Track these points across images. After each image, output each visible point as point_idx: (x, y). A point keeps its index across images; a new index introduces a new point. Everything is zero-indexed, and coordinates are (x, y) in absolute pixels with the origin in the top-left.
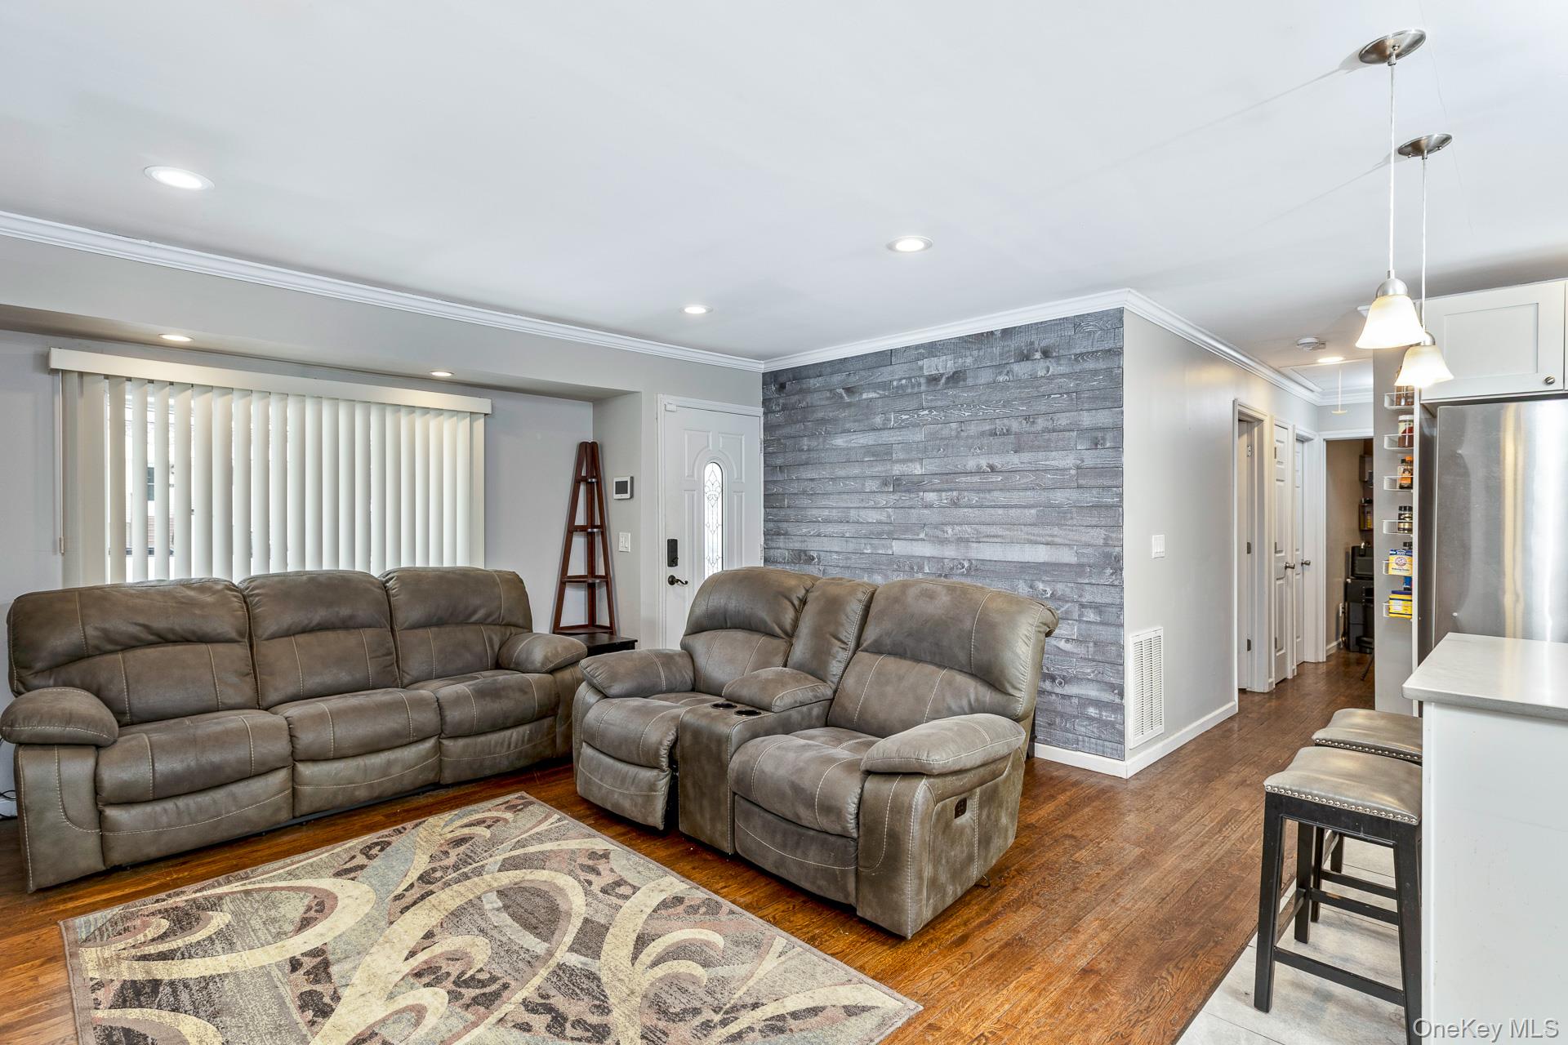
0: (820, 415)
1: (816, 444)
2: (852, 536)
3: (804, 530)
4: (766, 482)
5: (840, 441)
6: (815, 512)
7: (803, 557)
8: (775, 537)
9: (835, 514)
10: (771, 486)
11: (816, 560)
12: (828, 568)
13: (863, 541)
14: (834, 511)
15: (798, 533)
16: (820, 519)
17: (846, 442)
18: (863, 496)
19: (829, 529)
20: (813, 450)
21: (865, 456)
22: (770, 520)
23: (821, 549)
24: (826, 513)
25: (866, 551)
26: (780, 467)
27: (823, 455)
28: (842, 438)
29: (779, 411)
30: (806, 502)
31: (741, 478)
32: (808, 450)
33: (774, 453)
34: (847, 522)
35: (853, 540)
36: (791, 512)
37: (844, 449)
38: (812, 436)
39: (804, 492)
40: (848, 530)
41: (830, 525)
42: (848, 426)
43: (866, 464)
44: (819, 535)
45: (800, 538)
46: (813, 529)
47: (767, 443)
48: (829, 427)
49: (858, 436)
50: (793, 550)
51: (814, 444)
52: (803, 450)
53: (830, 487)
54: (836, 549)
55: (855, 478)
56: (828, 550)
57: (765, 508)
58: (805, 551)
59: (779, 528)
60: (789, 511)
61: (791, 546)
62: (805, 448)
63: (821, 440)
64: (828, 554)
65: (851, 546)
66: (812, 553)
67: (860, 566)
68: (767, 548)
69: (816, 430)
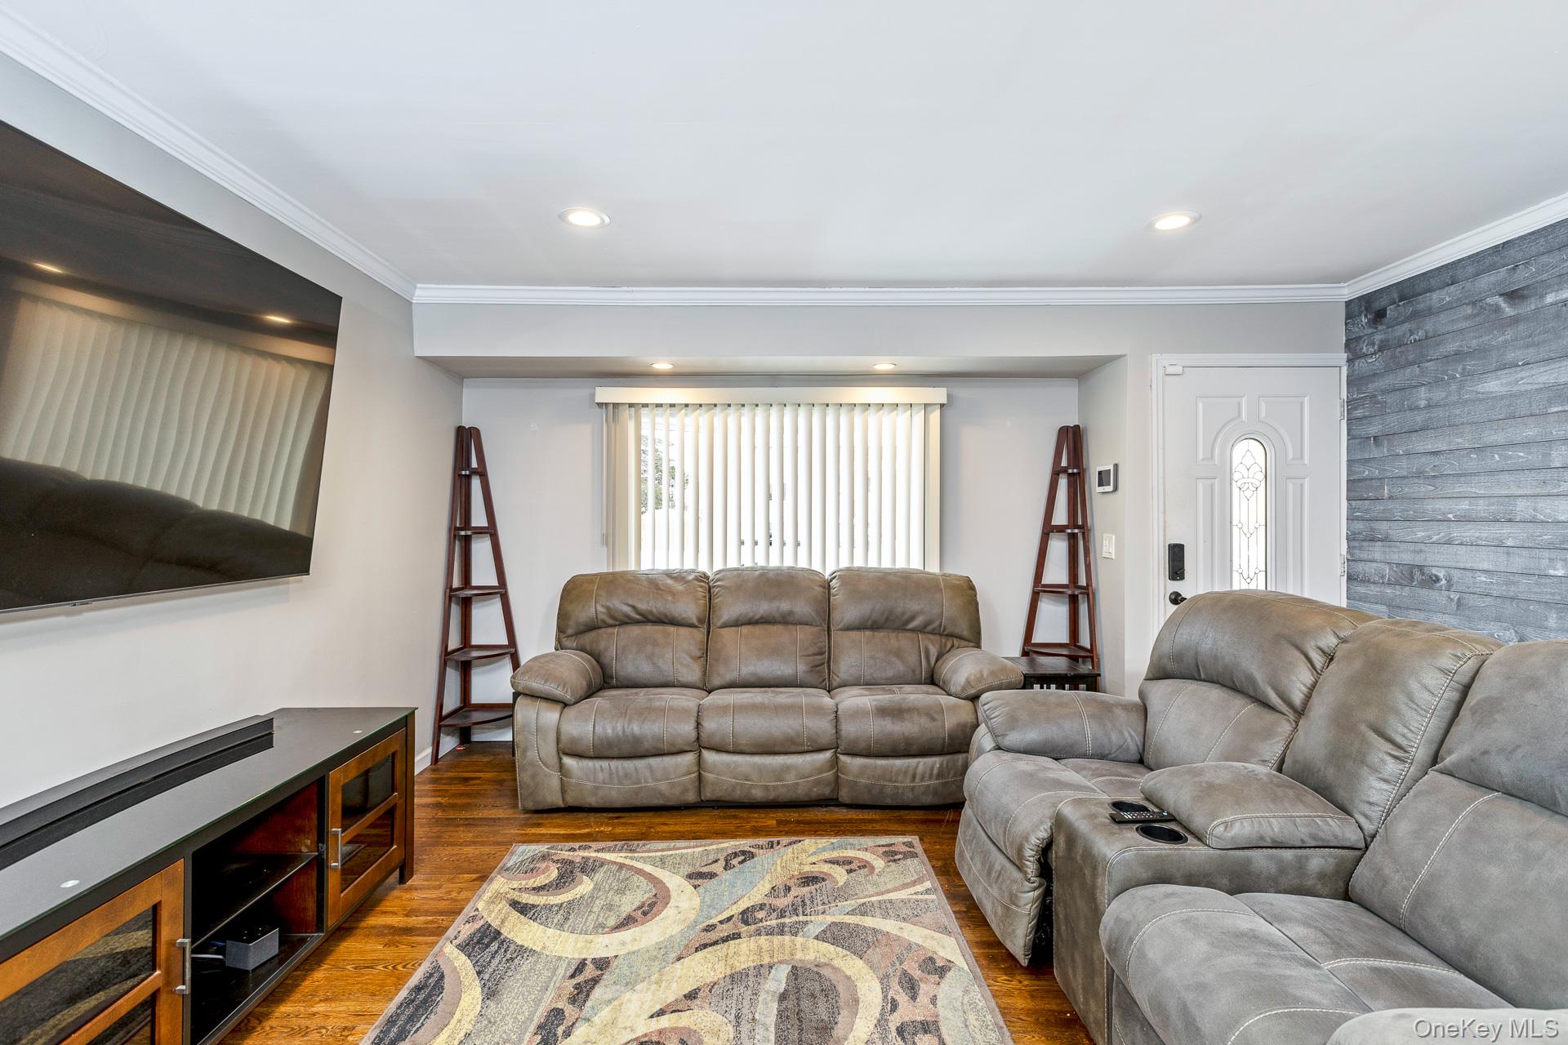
0: (1451, 347)
1: (1443, 394)
2: (1518, 543)
3: (1420, 534)
4: (1350, 462)
5: (1494, 385)
6: (1441, 505)
7: (1417, 575)
8: (1365, 544)
9: (1481, 507)
10: (1357, 468)
11: (1444, 582)
12: (1464, 595)
13: (1546, 554)
14: (1481, 502)
15: (1409, 538)
16: (1451, 516)
17: (1507, 384)
18: (1548, 475)
19: (1470, 532)
20: (1437, 406)
21: (1550, 402)
22: (1357, 519)
23: (1453, 564)
24: (1464, 505)
25: (1552, 572)
26: (1375, 437)
27: (1457, 412)
28: (1498, 378)
29: (1375, 353)
30: (1423, 489)
31: (1302, 457)
32: (1428, 406)
33: (1365, 417)
34: (1510, 521)
35: (1524, 552)
36: (1396, 507)
37: (1502, 397)
38: (1437, 382)
39: (1419, 474)
40: (1510, 534)
41: (1470, 526)
42: (1510, 356)
43: (1551, 419)
44: (1449, 542)
45: (1411, 547)
46: (1438, 533)
47: (1352, 405)
48: (1470, 365)
49: (1533, 372)
50: (1398, 565)
51: (1439, 395)
52: (1418, 408)
53: (1473, 462)
54: (1485, 566)
55: (1526, 444)
56: (1468, 566)
57: (1348, 499)
58: (1421, 568)
59: (1372, 530)
60: (1391, 505)
61: (1395, 558)
62: (1423, 403)
63: (1454, 387)
64: (1469, 574)
65: (1519, 562)
66: (1434, 571)
67: (1538, 597)
68: (1351, 560)
69: (1445, 372)
